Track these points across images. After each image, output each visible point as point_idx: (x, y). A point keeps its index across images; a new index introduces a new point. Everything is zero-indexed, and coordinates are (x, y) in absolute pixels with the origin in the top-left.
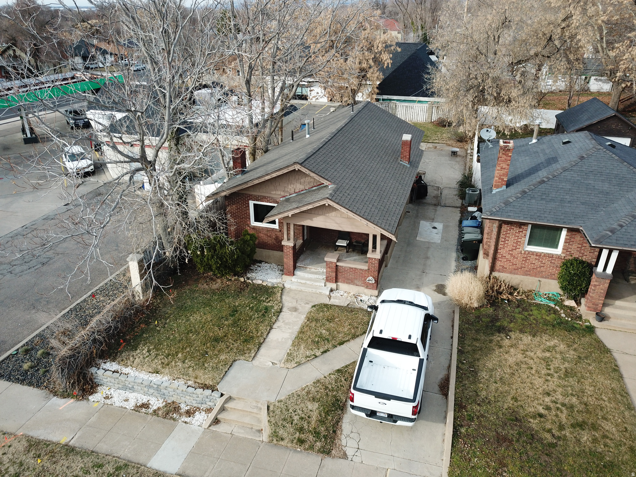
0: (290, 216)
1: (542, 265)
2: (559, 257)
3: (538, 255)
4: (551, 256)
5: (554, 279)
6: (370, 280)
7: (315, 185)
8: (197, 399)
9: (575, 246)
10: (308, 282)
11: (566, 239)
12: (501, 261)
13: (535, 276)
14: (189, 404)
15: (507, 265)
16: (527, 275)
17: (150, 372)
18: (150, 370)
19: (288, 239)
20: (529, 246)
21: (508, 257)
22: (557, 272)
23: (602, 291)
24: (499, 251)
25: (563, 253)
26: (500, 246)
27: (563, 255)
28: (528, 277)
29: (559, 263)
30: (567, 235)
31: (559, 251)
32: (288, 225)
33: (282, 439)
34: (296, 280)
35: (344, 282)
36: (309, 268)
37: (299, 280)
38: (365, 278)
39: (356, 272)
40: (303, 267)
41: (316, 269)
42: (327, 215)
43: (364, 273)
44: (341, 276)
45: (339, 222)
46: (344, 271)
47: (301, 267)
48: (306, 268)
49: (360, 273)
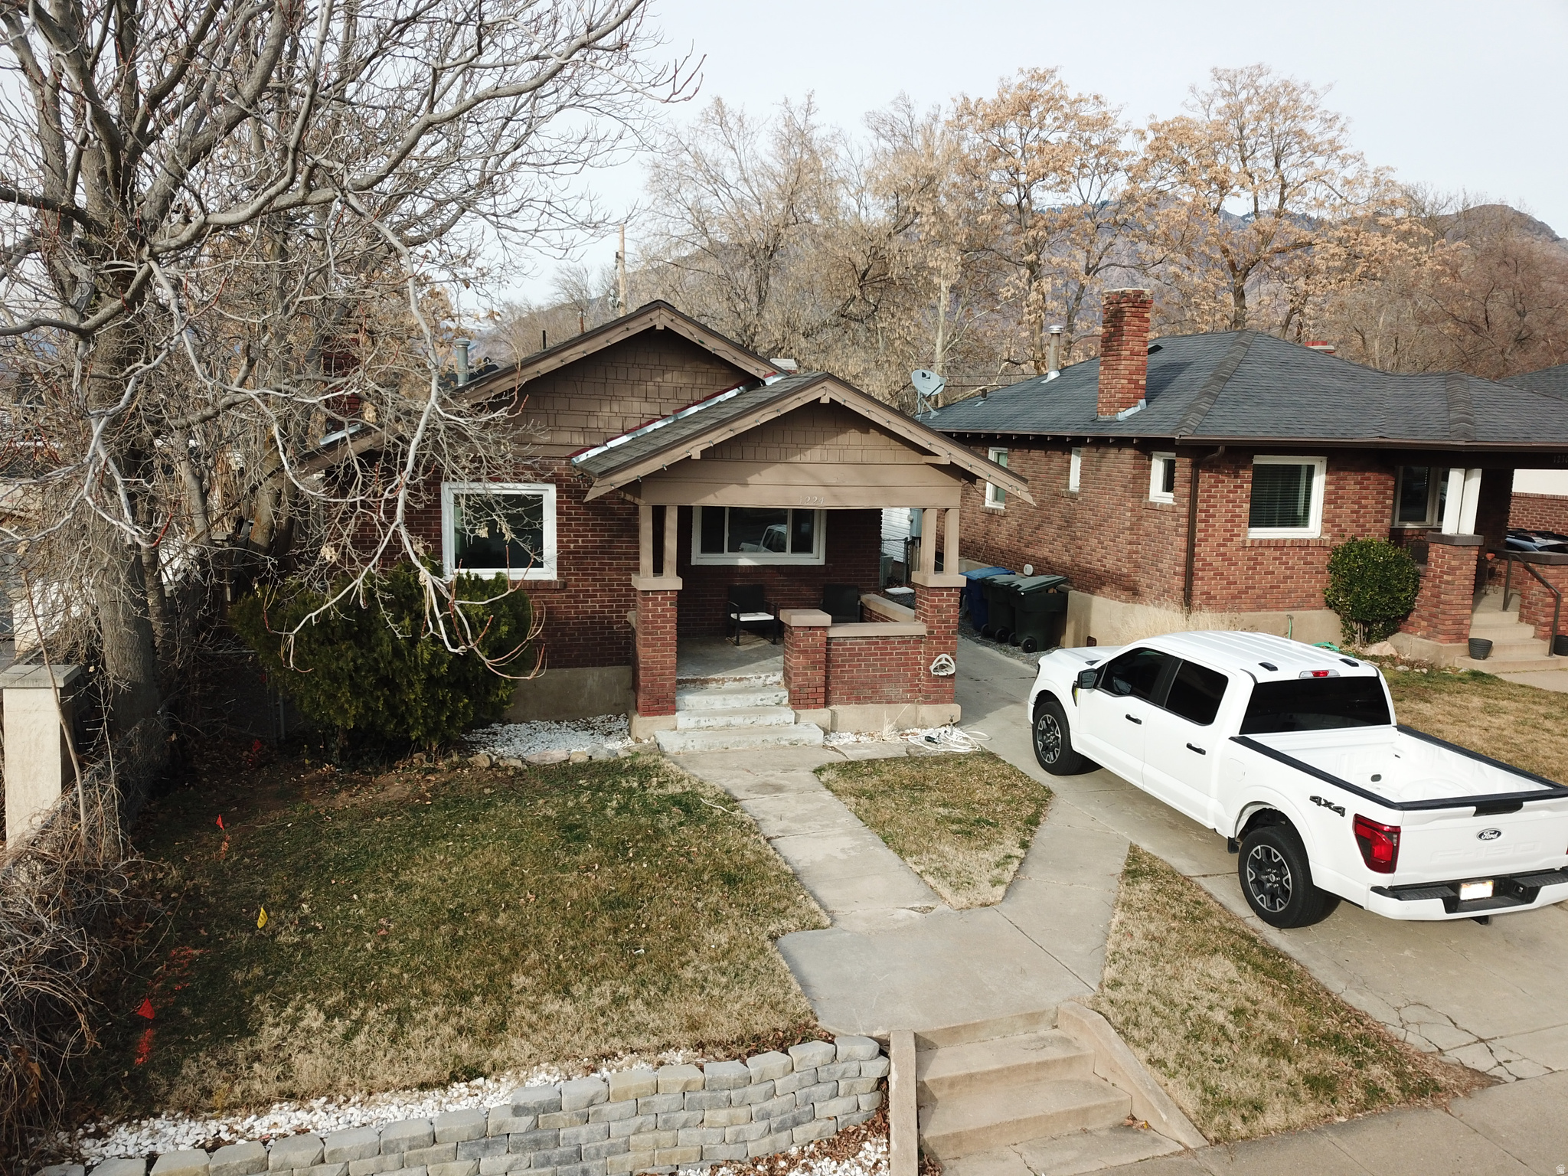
0: (696, 455)
1: (1288, 572)
2: (1320, 545)
3: (1278, 545)
4: (1303, 545)
5: (1314, 608)
6: (942, 667)
7: (696, 398)
8: (768, 1105)
9: (1347, 509)
10: (737, 720)
11: (1327, 493)
12: (1202, 579)
13: (1278, 609)
14: (723, 1153)
15: (1217, 587)
16: (1259, 608)
17: (423, 1086)
18: (427, 1074)
19: (658, 569)
20: (1253, 529)
21: (1217, 562)
22: (1318, 584)
23: (1467, 582)
24: (1196, 549)
25: (1325, 531)
26: (1199, 535)
27: (1327, 537)
28: (1263, 613)
29: (1322, 560)
30: (1327, 483)
31: (1313, 529)
32: (659, 514)
33: (1258, 1107)
34: (692, 723)
35: (849, 701)
36: (717, 681)
37: (702, 719)
38: (915, 670)
39: (886, 654)
40: (694, 681)
41: (741, 679)
42: (797, 459)
43: (913, 653)
44: (838, 677)
45: (833, 481)
46: (850, 655)
47: (687, 681)
48: (706, 682)
49: (901, 653)
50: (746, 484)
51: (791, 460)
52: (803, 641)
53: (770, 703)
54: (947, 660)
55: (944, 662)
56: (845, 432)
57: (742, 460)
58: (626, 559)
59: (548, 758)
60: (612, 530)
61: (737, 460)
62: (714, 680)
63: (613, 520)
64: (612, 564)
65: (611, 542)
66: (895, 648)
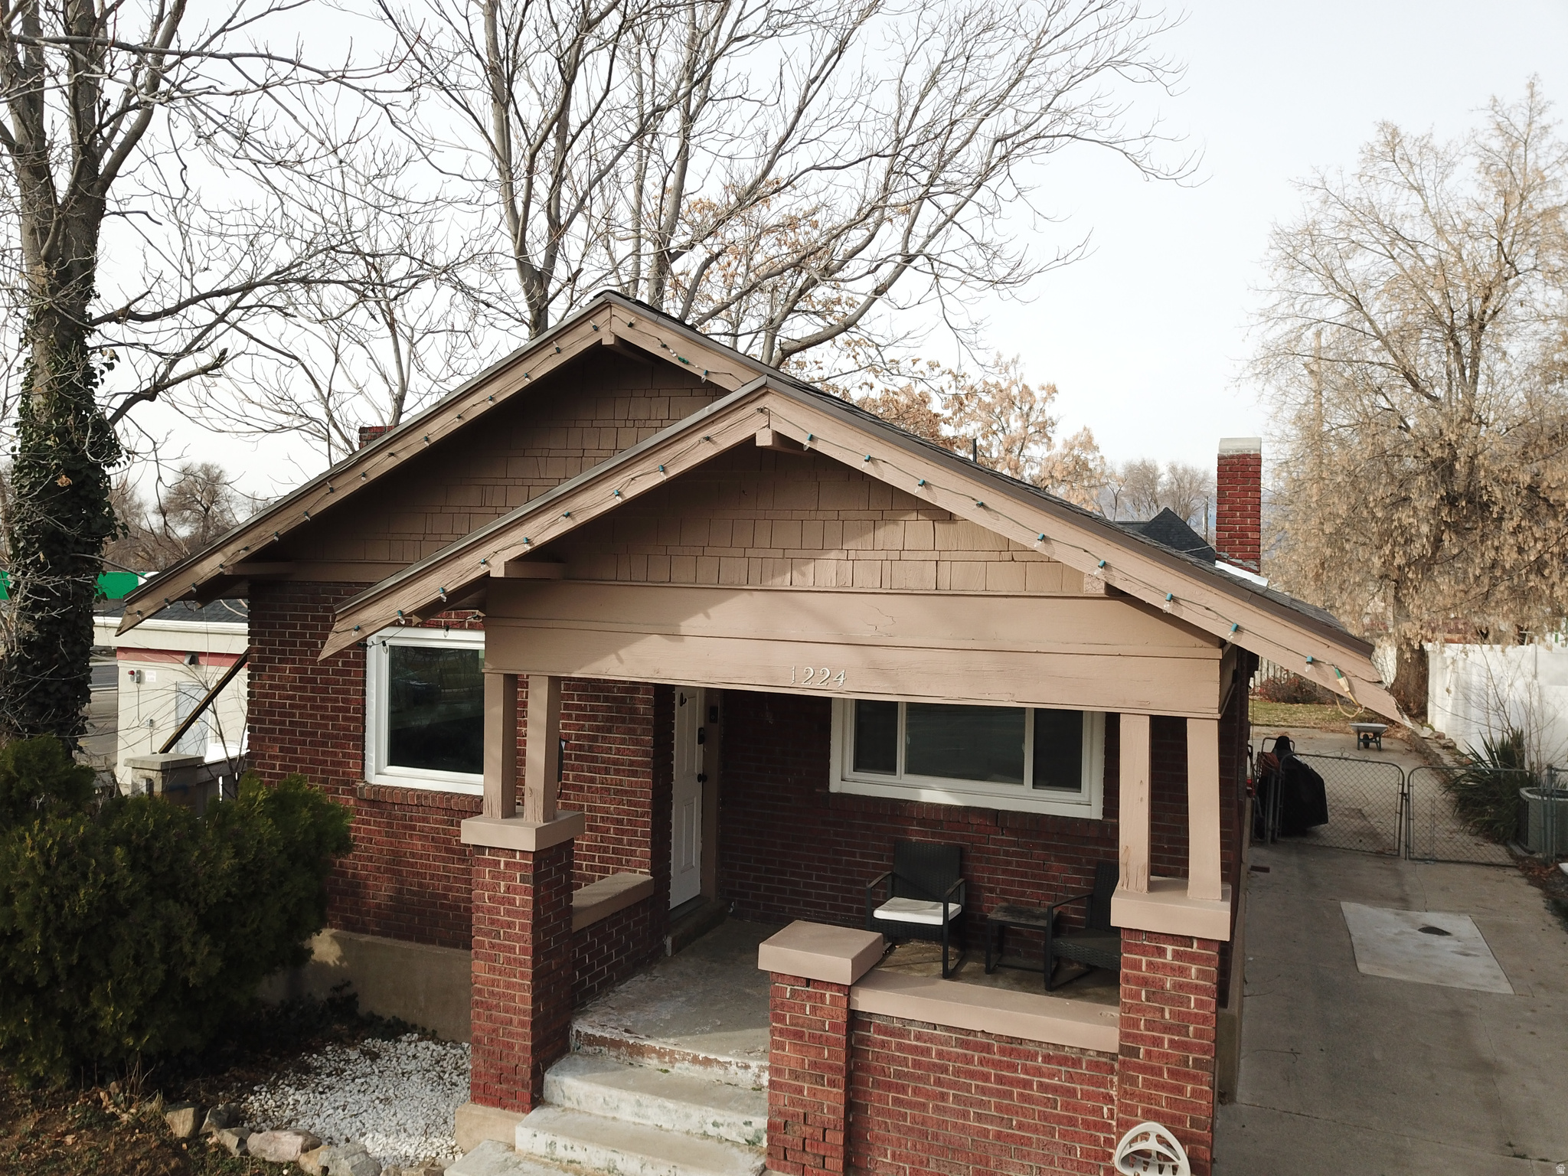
36: (661, 1054)
37: (560, 1142)
38: (1095, 1141)
39: (1014, 1082)
40: (615, 1044)
41: (707, 1062)
42: (782, 581)
43: (1087, 1095)
44: (889, 1114)
45: (866, 634)
46: (917, 1064)
47: (602, 1041)
48: (638, 1051)
49: (1055, 1089)
50: (675, 635)
51: (770, 584)
52: (792, 1008)
53: (733, 1135)
54: (1161, 1140)
55: (1152, 1145)
56: (895, 521)
57: (669, 584)
58: (617, 772)
59: (271, 1149)
60: (594, 718)
61: (659, 585)
62: (653, 1050)
63: (597, 699)
64: (592, 780)
65: (594, 739)
66: (1039, 1072)
